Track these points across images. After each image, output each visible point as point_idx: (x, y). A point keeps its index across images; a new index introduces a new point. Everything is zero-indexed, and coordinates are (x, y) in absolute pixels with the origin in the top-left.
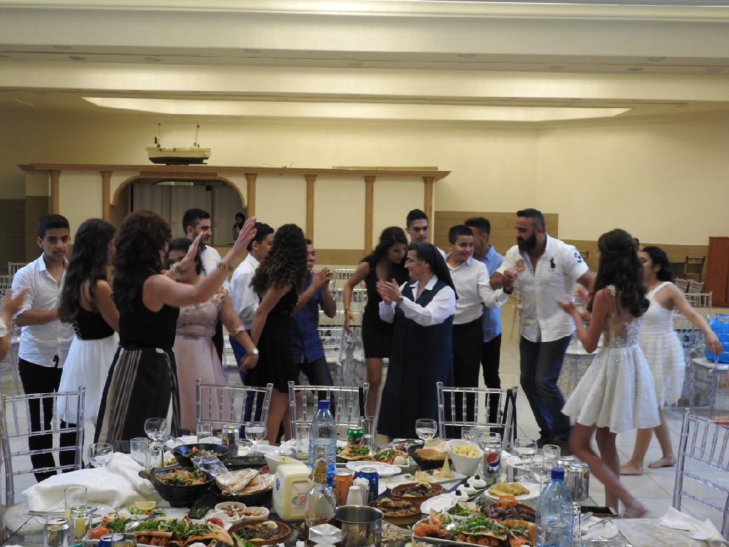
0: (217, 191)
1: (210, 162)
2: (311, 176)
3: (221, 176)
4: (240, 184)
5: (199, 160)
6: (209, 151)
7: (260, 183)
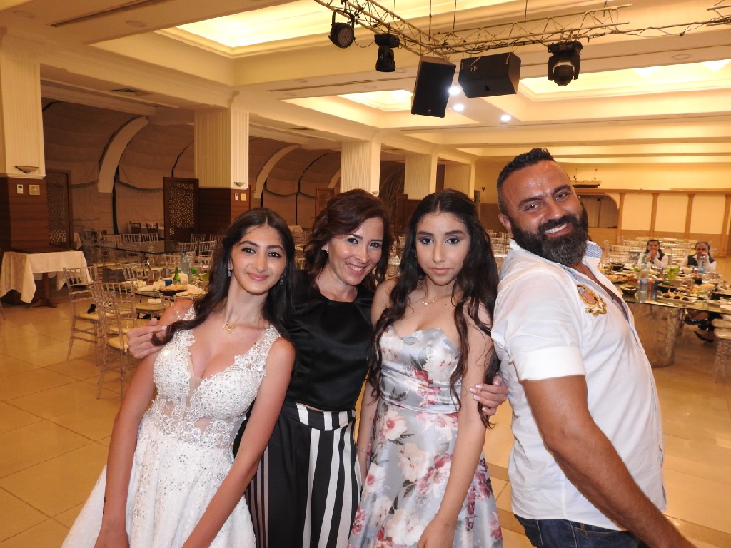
0: (603, 201)
1: (600, 187)
2: (656, 194)
3: (606, 194)
4: (616, 198)
5: (595, 186)
6: (600, 181)
7: (627, 197)
